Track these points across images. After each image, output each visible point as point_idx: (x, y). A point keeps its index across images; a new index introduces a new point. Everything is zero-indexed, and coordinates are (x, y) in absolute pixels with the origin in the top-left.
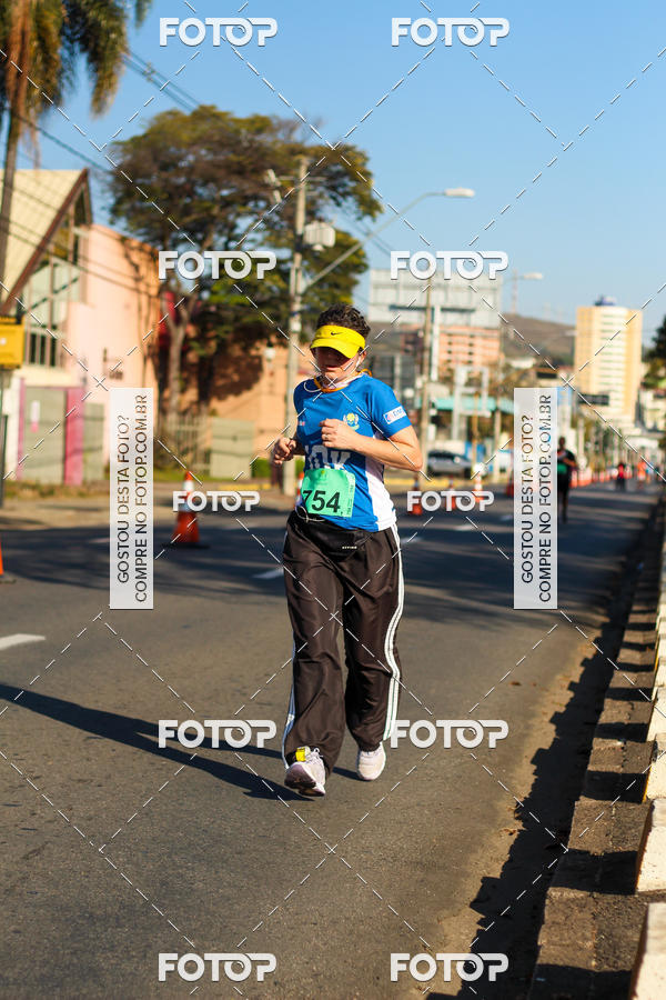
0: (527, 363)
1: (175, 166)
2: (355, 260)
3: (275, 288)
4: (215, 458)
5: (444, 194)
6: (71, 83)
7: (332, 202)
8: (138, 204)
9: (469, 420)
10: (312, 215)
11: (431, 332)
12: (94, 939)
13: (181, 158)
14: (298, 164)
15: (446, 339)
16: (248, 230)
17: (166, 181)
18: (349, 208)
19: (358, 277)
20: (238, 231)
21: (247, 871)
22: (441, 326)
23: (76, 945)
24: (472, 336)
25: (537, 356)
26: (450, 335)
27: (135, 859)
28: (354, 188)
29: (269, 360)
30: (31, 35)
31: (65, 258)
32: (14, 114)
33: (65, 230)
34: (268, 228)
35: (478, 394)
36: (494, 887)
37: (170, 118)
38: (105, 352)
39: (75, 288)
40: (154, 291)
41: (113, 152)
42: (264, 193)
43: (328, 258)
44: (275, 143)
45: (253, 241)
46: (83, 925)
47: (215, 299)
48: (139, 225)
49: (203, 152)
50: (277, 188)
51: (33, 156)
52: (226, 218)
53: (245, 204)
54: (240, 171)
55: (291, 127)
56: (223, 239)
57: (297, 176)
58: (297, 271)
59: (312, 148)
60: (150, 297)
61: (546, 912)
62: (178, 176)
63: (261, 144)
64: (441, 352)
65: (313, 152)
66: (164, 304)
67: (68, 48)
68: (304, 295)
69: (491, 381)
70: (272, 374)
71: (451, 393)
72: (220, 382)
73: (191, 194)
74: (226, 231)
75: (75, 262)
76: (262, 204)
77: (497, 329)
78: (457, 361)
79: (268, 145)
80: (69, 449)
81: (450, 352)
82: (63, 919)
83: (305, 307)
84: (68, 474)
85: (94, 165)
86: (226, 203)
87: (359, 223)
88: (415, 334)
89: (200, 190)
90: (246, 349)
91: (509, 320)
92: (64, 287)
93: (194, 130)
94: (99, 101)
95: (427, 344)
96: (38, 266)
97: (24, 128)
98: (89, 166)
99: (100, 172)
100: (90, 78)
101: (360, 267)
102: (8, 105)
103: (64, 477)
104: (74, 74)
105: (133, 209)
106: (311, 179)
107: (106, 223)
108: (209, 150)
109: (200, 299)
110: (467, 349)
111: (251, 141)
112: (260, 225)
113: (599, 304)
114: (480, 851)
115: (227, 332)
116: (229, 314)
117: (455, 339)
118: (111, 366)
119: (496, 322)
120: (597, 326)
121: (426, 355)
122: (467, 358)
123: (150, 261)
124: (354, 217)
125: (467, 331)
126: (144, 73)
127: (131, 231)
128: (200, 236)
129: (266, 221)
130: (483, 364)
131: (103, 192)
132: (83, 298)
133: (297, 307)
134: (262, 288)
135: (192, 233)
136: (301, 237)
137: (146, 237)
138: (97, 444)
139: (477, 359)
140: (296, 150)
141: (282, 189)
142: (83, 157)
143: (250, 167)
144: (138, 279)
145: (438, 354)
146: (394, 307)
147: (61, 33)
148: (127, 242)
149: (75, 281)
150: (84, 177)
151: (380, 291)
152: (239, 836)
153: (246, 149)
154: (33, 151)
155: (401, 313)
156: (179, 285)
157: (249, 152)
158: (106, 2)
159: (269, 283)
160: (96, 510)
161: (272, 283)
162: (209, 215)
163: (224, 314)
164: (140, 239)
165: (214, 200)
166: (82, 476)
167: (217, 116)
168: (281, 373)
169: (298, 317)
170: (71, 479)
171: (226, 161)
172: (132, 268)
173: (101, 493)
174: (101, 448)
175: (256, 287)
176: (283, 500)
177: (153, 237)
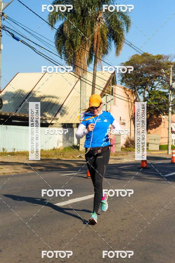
1: (137, 69)
3: (165, 100)
4: (150, 145)
6: (110, 48)
10: (174, 80)
13: (139, 67)
14: (170, 67)
16: (157, 85)
17: (135, 73)
20: (154, 85)
29: (163, 119)
30: (100, 36)
31: (110, 94)
32: (96, 57)
33: (109, 86)
34: (162, 84)
37: (136, 56)
38: (120, 118)
40: (133, 102)
42: (161, 75)
44: (163, 62)
45: (158, 88)
47: (149, 103)
48: (128, 84)
49: (145, 65)
51: (101, 68)
52: (151, 82)
53: (156, 78)
54: (155, 70)
55: (168, 57)
56: (151, 87)
57: (170, 70)
58: (170, 96)
59: (173, 63)
62: (138, 71)
63: (160, 62)
67: (109, 39)
68: (172, 101)
70: (164, 122)
72: (151, 125)
73: (142, 76)
74: (151, 85)
75: (112, 95)
76: (161, 78)
83: (173, 104)
86: (151, 78)
89: (144, 75)
90: (157, 116)
92: (109, 101)
93: (142, 59)
94: (117, 53)
96: (103, 96)
97: (98, 60)
100: (115, 47)
102: (94, 54)
104: (111, 46)
105: (127, 80)
106: (173, 71)
107: (120, 84)
111: (157, 61)
112: (160, 83)
115: (152, 112)
118: (122, 121)
123: (131, 94)
127: (127, 86)
128: (144, 87)
129: (161, 82)
132: (115, 104)
133: (171, 105)
135: (142, 86)
136: (171, 86)
138: (119, 142)
140: (169, 64)
141: (165, 74)
143: (158, 68)
144: (129, 99)
147: (107, 35)
148: (125, 89)
149: (112, 99)
150: (114, 73)
153: (156, 63)
154: (101, 66)
157: (157, 64)
158: (118, 27)
159: (163, 99)
160: (119, 159)
161: (164, 98)
162: (147, 81)
163: (151, 107)
164: (129, 88)
165: (148, 77)
166: (115, 151)
167: (148, 55)
168: (167, 122)
169: (171, 107)
170: (113, 151)
171: (150, 67)
172: (127, 96)
173: (120, 155)
174: (120, 143)
175: (160, 100)
176: (168, 155)
177: (132, 88)
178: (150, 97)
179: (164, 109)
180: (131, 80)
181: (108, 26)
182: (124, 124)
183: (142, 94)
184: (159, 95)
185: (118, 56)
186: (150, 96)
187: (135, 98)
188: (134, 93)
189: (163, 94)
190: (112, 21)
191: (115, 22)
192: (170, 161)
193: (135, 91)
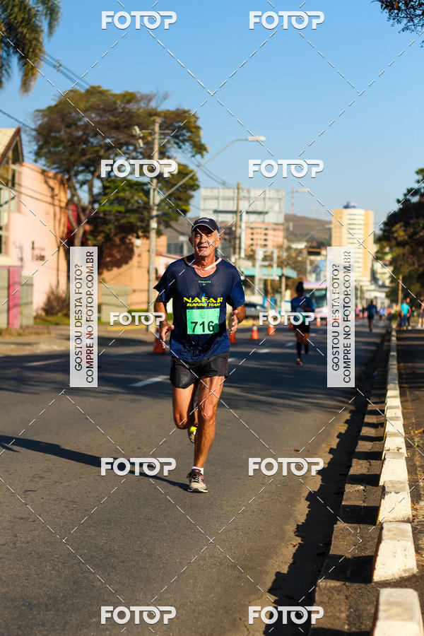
0: (301, 246)
1: (76, 124)
2: (192, 183)
3: (140, 201)
4: (104, 308)
5: (247, 140)
6: (8, 73)
7: (175, 146)
8: (52, 149)
9: (265, 282)
10: (163, 154)
11: (240, 227)
12: (32, 619)
13: (79, 120)
14: (154, 122)
15: (250, 231)
17: (71, 134)
18: (187, 149)
19: (193, 193)
21: (128, 573)
22: (246, 223)
23: (20, 623)
24: (266, 229)
25: (307, 241)
26: (252, 228)
27: (57, 567)
28: (189, 137)
29: (138, 247)
31: (7, 185)
33: (6, 166)
35: (270, 266)
36: (284, 580)
37: (71, 94)
38: (33, 243)
39: (13, 203)
40: (63, 204)
41: (36, 116)
42: (132, 141)
43: (173, 182)
44: (138, 109)
46: (24, 610)
47: (103, 208)
48: (54, 163)
49: (93, 115)
50: (140, 138)
53: (120, 148)
54: (117, 127)
55: (149, 99)
57: (153, 130)
58: (154, 190)
59: (162, 112)
60: (61, 208)
61: (316, 595)
62: (78, 131)
63: (130, 111)
64: (246, 239)
65: (163, 114)
66: (70, 212)
67: (6, 52)
68: (159, 205)
69: (279, 257)
70: (139, 255)
71: (254, 266)
72: (108, 259)
73: (86, 142)
75: (13, 187)
76: (131, 148)
77: (283, 224)
78: (257, 245)
79: (135, 110)
80: (11, 304)
81: (252, 239)
82: (12, 606)
83: (159, 213)
84: (11, 321)
85: (24, 125)
86: (109, 148)
87: (193, 159)
88: (230, 228)
89: (92, 140)
90: (122, 239)
91: (288, 218)
92: (6, 203)
93: (87, 102)
94: (25, 85)
95: (238, 235)
98: (21, 125)
99: (27, 129)
100: (20, 69)
101: (194, 187)
103: (8, 324)
104: (10, 67)
105: (49, 151)
106: (162, 132)
107: (32, 161)
108: (97, 114)
109: (93, 209)
110: (263, 237)
111: (124, 108)
113: (347, 207)
114: (275, 558)
115: (110, 229)
116: (112, 217)
117: (255, 231)
118: (37, 252)
119: (281, 220)
120: (345, 221)
121: (237, 242)
122: (263, 243)
123: (60, 185)
124: (190, 155)
125: (263, 226)
126: (55, 67)
127: (48, 167)
128: (92, 169)
130: (274, 246)
131: (30, 141)
132: (19, 210)
133: (155, 213)
134: (132, 201)
135: (87, 167)
137: (58, 170)
138: (29, 300)
139: (270, 243)
140: (152, 114)
141: (143, 138)
142: (17, 120)
143: (124, 124)
144: (53, 197)
145: (245, 241)
146: (216, 212)
147: (2, 41)
148: (46, 174)
149: (13, 198)
150: (18, 133)
151: (207, 201)
152: (123, 552)
153: (121, 113)
155: (220, 215)
156: (79, 200)
157: (122, 115)
158: (29, 22)
159: (136, 198)
160: (29, 344)
161: (138, 198)
162: (98, 155)
163: (108, 217)
164: (54, 171)
165: (100, 146)
166: (19, 323)
167: (102, 93)
168: (145, 255)
169: (155, 219)
170: (13, 325)
171: (107, 121)
172: (50, 189)
173: (31, 333)
174: (31, 303)
175: (128, 201)
176: (147, 335)
177: (62, 170)
178: (105, 194)
179: (139, 224)
180: (60, 151)
181: (4, 19)
182: (42, 258)
183: (86, 187)
184: (127, 188)
185: (25, 94)
186: (108, 191)
187: (69, 196)
188: (66, 183)
189: (136, 187)
190: (13, 6)
191: (20, 10)
192: (151, 349)
193: (69, 180)
